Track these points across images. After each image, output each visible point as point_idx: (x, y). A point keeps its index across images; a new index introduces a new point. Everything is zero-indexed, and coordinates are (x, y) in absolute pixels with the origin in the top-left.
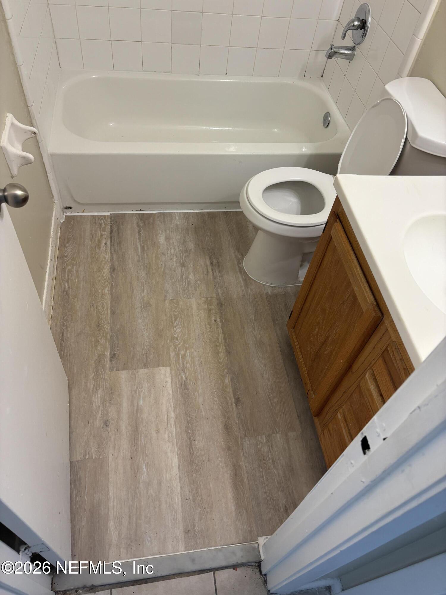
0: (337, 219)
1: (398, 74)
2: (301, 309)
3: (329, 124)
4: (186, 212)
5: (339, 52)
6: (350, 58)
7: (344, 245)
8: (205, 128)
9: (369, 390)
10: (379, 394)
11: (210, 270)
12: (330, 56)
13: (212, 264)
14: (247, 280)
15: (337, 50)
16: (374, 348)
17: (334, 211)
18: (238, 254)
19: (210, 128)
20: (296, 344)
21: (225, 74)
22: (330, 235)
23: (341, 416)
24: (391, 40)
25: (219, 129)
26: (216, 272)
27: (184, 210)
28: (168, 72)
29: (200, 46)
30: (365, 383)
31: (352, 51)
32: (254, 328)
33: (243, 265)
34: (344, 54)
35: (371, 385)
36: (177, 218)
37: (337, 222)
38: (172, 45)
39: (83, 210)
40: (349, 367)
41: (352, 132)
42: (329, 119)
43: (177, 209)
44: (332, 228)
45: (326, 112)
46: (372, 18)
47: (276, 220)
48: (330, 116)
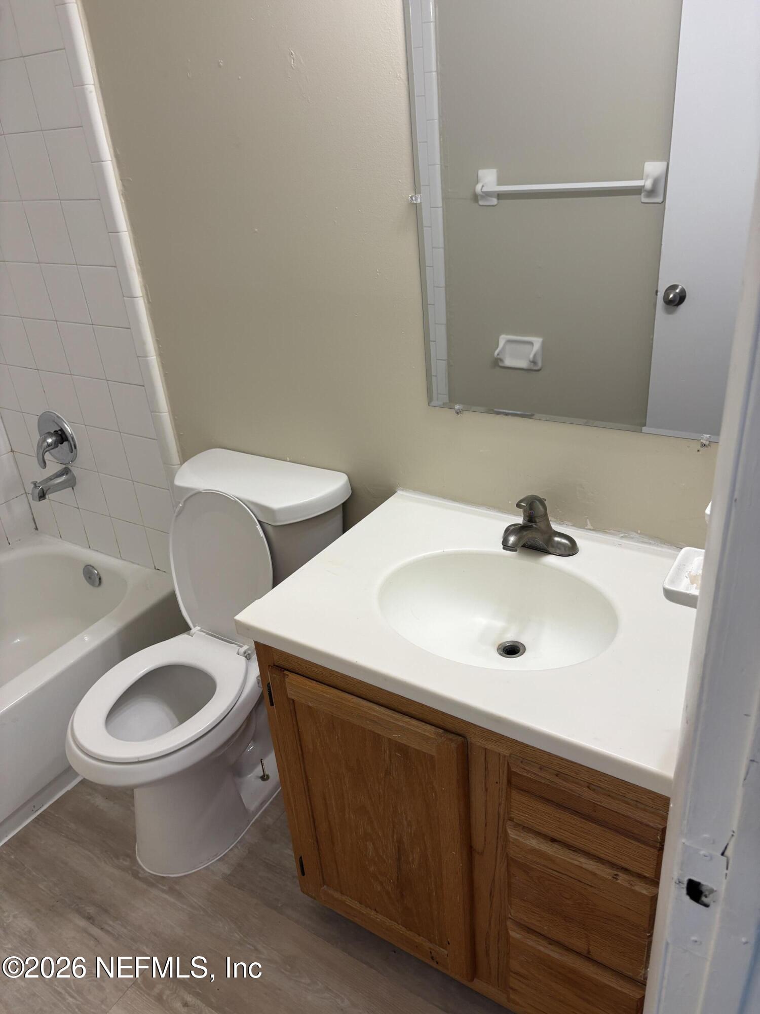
0: (284, 671)
1: (165, 464)
2: (315, 843)
3: (100, 579)
7: (326, 695)
9: (533, 851)
10: (550, 843)
11: (95, 931)
12: (42, 496)
13: (90, 918)
14: (172, 886)
15: (48, 484)
16: (486, 790)
17: (269, 665)
18: (121, 860)
20: (348, 901)
22: (289, 699)
23: (518, 934)
24: (122, 434)
26: (110, 926)
30: (518, 846)
31: (67, 474)
32: (256, 950)
33: (145, 872)
34: (59, 484)
35: (528, 841)
37: (288, 675)
40: (470, 850)
42: (96, 572)
44: (285, 689)
45: (83, 566)
46: (71, 423)
47: (158, 753)
48: (93, 567)
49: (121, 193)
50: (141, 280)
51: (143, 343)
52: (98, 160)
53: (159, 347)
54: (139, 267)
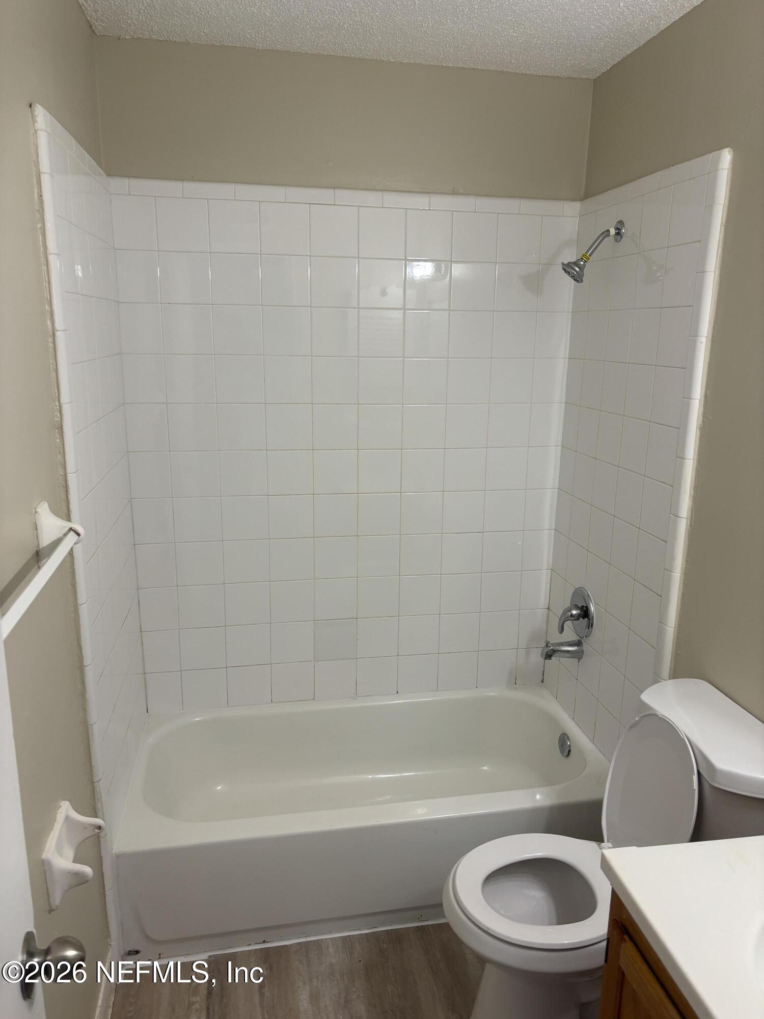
0: (624, 934)
1: (655, 674)
3: (569, 751)
4: (347, 936)
5: (559, 649)
6: (578, 655)
8: (370, 777)
12: (548, 656)
15: (558, 648)
17: (615, 920)
19: (379, 776)
21: (396, 692)
22: (620, 967)
24: (630, 631)
25: (394, 775)
27: (343, 931)
28: (310, 700)
29: (355, 660)
31: (578, 646)
34: (568, 651)
36: (331, 950)
37: (626, 941)
38: (316, 663)
39: (160, 954)
41: (610, 762)
42: (569, 743)
43: (330, 932)
44: (619, 953)
45: (561, 733)
46: (596, 604)
47: (514, 939)
48: (568, 738)
49: (699, 427)
50: (691, 504)
51: (672, 559)
52: (688, 397)
53: (686, 567)
54: (692, 492)
